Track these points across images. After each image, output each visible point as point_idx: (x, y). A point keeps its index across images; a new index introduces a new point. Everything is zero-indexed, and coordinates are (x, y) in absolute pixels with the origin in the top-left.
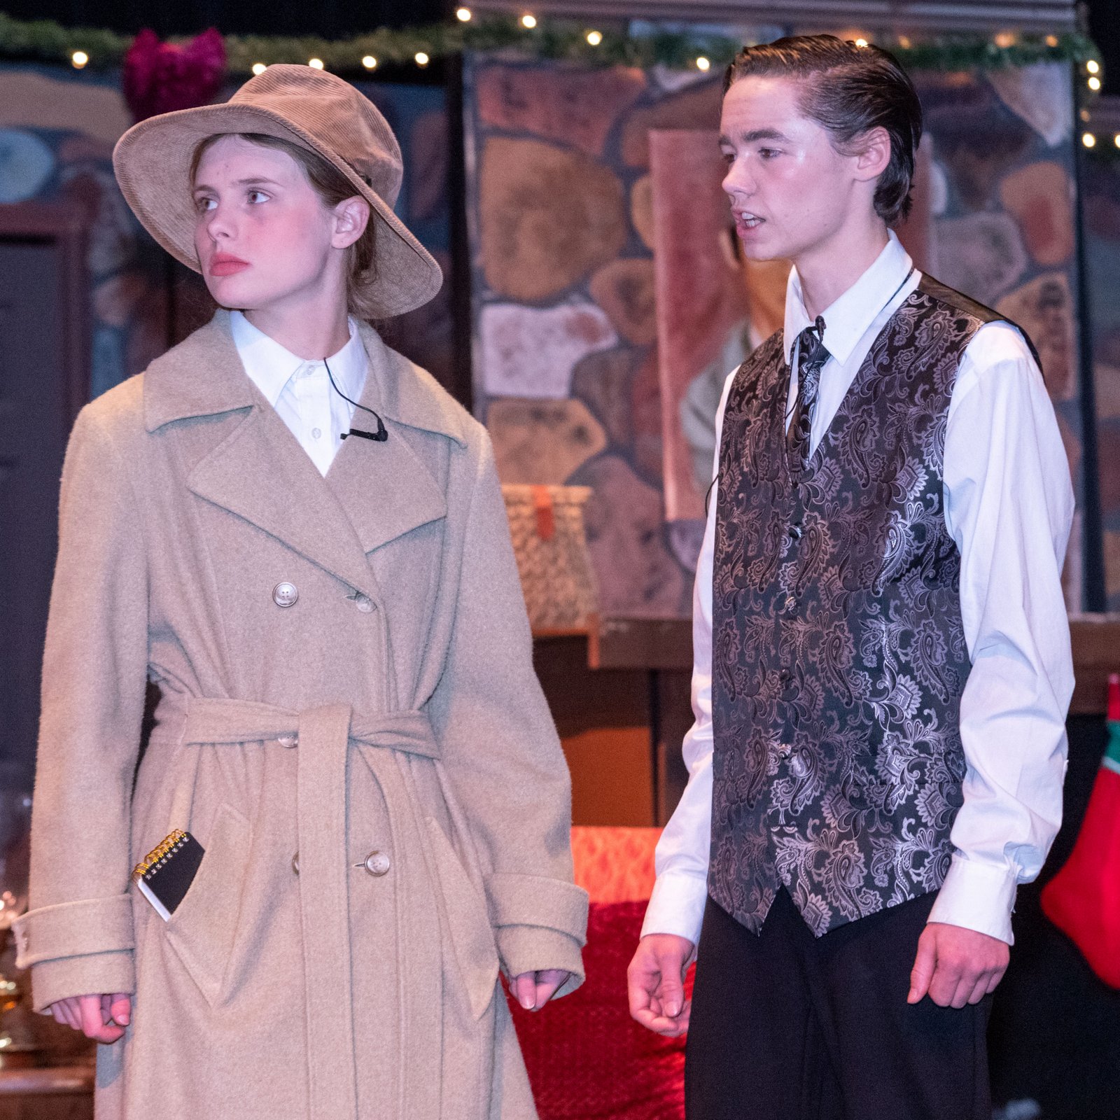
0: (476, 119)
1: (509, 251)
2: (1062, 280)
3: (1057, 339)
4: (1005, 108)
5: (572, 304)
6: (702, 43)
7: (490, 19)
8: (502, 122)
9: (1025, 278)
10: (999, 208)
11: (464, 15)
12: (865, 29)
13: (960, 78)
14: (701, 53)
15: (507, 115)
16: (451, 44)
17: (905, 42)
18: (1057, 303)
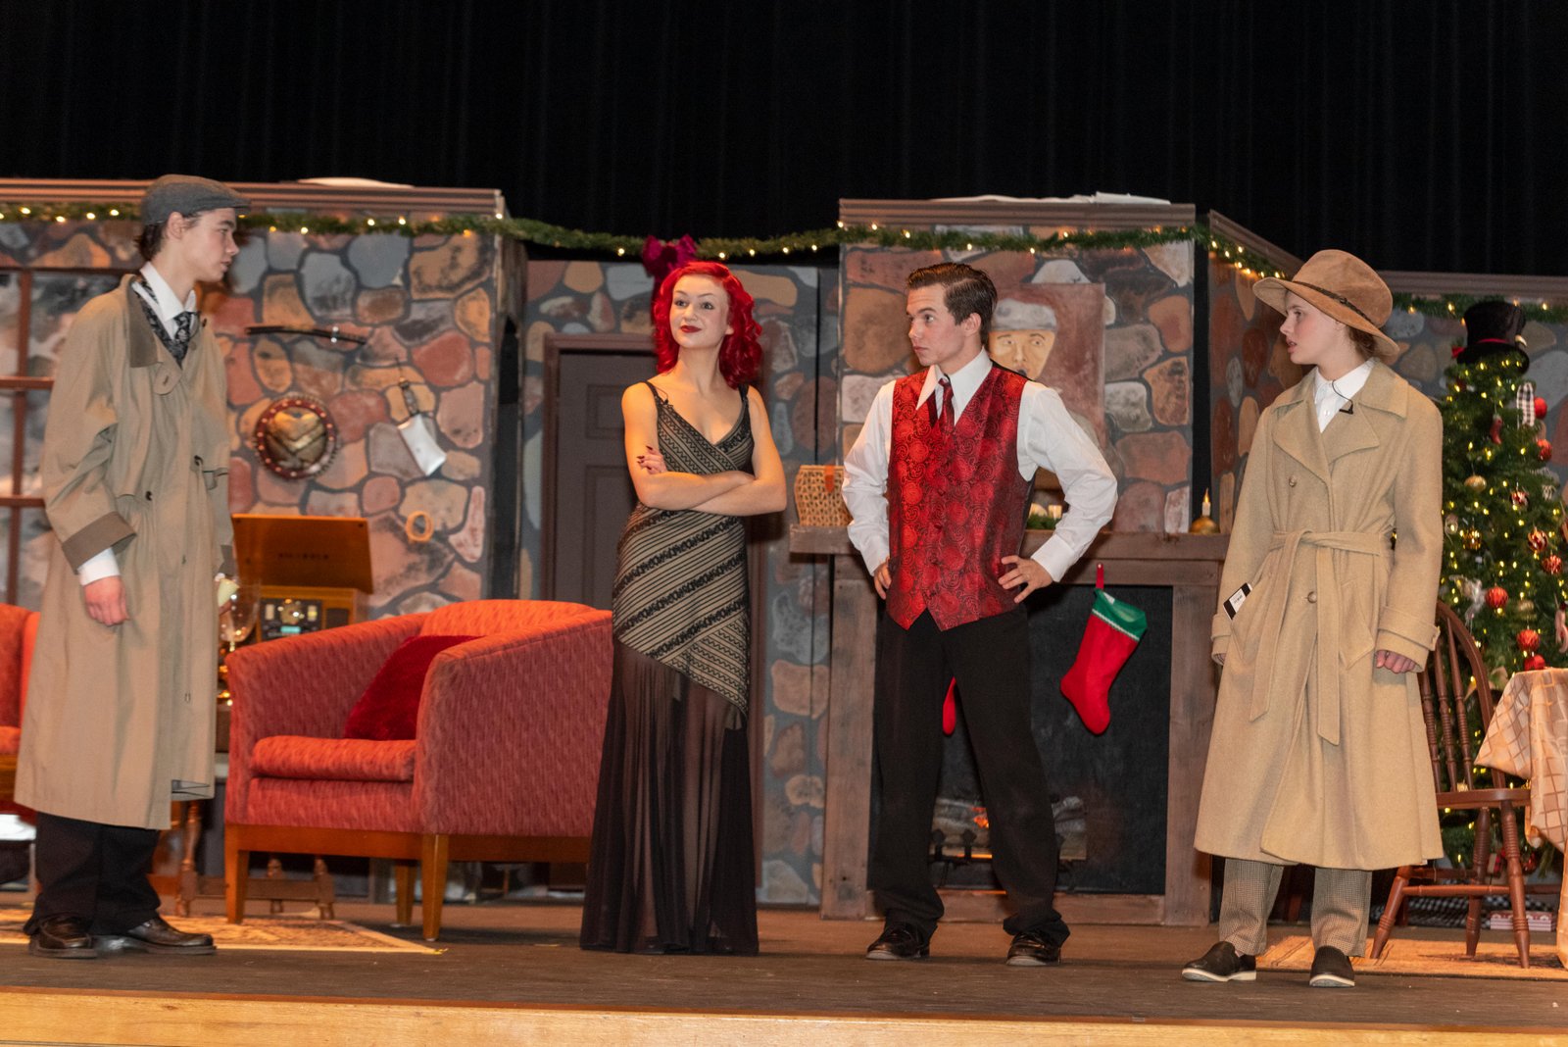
0: (845, 279)
1: (859, 347)
2: (1184, 360)
3: (1179, 393)
4: (1153, 267)
5: (894, 375)
6: (972, 236)
7: (854, 226)
8: (860, 280)
9: (1160, 360)
10: (1147, 321)
11: (840, 225)
12: (1070, 225)
13: (1127, 250)
14: (970, 241)
15: (862, 276)
16: (830, 238)
17: (1090, 232)
18: (1181, 373)
